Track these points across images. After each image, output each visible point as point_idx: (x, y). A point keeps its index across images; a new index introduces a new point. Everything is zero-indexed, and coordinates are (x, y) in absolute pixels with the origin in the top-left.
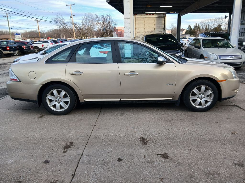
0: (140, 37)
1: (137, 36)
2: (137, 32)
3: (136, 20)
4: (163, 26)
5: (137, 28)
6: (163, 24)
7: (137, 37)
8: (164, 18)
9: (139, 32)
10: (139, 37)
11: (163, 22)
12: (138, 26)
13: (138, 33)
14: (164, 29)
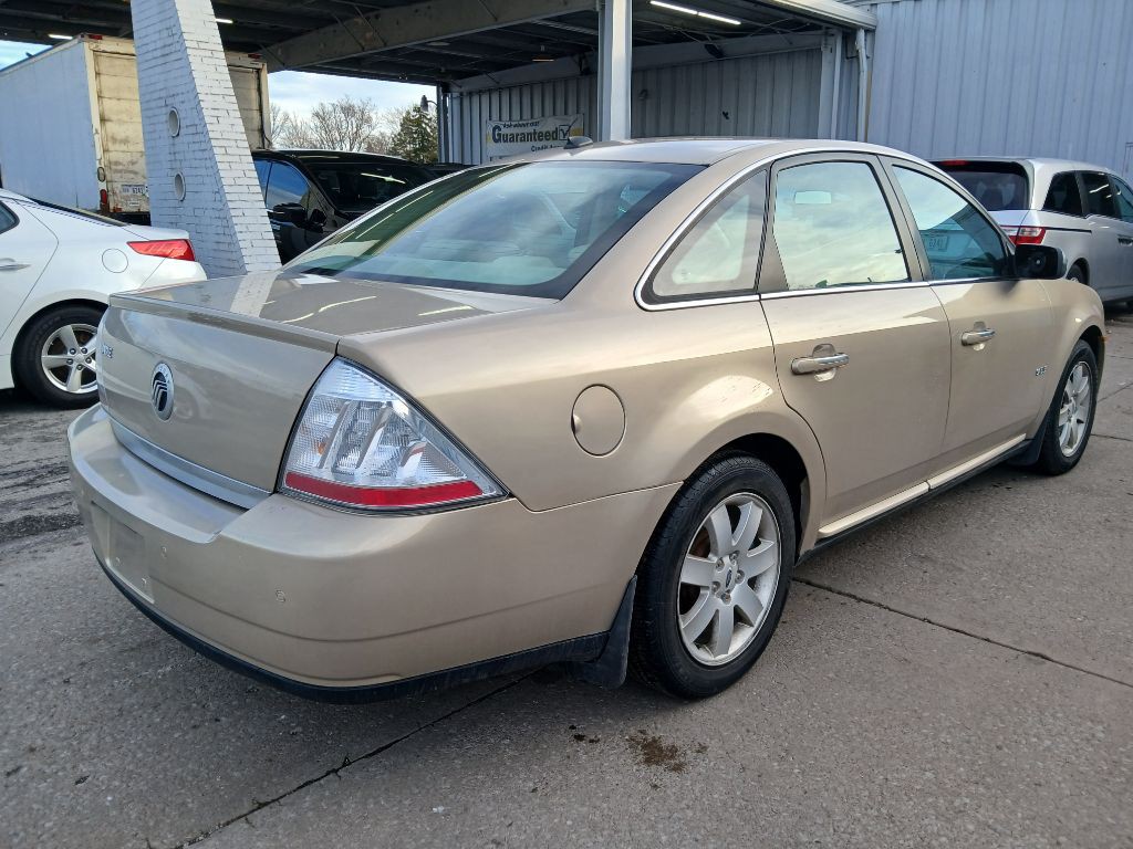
0: (135, 168)
1: (117, 163)
2: (114, 140)
3: (103, 69)
4: (256, 114)
5: (114, 117)
6: (256, 106)
7: (120, 167)
8: (254, 75)
9: (125, 141)
10: (131, 168)
11: (254, 94)
12: (114, 102)
13: (117, 147)
14: (262, 131)
